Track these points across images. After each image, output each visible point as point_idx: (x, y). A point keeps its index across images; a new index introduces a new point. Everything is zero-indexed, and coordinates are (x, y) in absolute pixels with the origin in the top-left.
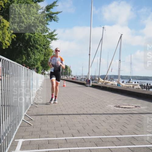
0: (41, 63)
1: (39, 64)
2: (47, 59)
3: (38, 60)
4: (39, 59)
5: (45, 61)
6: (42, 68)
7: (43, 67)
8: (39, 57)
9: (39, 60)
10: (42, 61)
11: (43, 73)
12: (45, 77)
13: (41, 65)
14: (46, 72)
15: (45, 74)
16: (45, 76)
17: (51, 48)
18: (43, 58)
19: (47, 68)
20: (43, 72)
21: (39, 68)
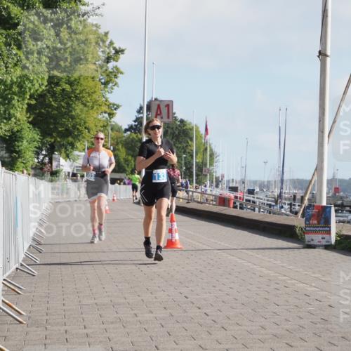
0: (30, 108)
1: (20, 113)
2: (71, 84)
3: (15, 89)
4: (21, 86)
5: (54, 95)
6: (37, 137)
7: (44, 133)
8: (18, 72)
9: (22, 93)
10: (41, 97)
11: (43, 171)
12: (53, 189)
13: (34, 123)
14: (62, 161)
15: (54, 174)
16: (58, 184)
17: (92, 20)
18: (46, 77)
19: (70, 139)
20: (47, 160)
21: (22, 138)
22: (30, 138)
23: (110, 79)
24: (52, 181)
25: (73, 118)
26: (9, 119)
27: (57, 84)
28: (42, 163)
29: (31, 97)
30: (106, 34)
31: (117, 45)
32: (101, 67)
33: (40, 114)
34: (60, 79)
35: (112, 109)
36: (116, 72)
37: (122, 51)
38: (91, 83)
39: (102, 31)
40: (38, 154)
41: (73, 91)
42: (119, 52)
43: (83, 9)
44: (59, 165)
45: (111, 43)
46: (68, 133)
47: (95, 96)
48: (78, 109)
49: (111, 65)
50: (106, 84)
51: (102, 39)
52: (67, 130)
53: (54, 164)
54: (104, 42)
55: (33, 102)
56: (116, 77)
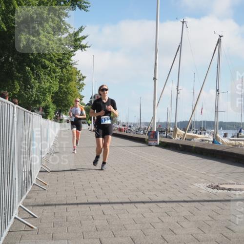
0: (52, 97)
1: (49, 99)
2: (67, 88)
3: (47, 90)
4: (49, 89)
5: (61, 92)
6: (55, 107)
7: (58, 106)
8: (48, 84)
9: (49, 92)
10: (56, 93)
11: (58, 119)
12: (61, 126)
13: (54, 102)
14: (64, 116)
15: (61, 121)
16: (63, 124)
17: (74, 66)
18: (58, 86)
19: (67, 108)
20: (58, 115)
21: (50, 108)
22: (52, 108)
23: (81, 87)
24: (60, 123)
25: (68, 100)
26: (45, 101)
27: (62, 89)
28: (57, 116)
29: (53, 93)
30: (79, 71)
31: (83, 75)
32: (78, 83)
33: (56, 99)
34: (63, 87)
35: (82, 97)
36: (83, 84)
37: (85, 77)
38: (74, 88)
39: (78, 70)
40: (55, 113)
41: (68, 91)
42: (84, 77)
43: (71, 62)
44: (63, 117)
45: (81, 74)
46: (66, 106)
47: (75, 93)
48: (69, 97)
49: (81, 82)
50: (79, 89)
51: (78, 73)
52: (66, 105)
53: (61, 117)
54: (78, 74)
55: (54, 95)
56: (83, 86)
